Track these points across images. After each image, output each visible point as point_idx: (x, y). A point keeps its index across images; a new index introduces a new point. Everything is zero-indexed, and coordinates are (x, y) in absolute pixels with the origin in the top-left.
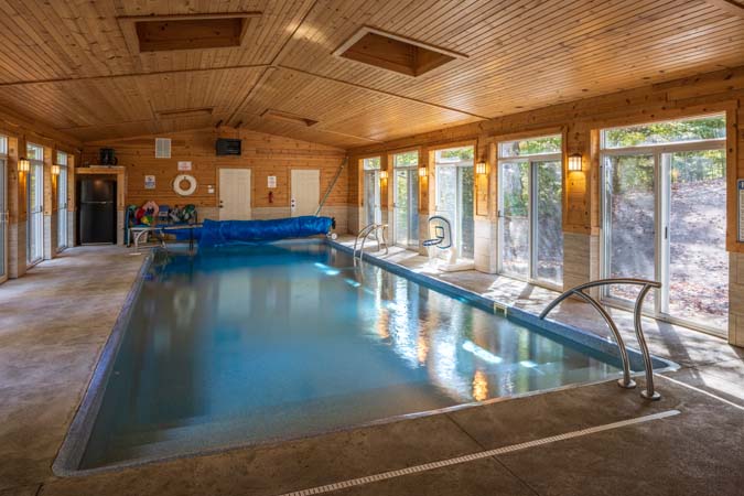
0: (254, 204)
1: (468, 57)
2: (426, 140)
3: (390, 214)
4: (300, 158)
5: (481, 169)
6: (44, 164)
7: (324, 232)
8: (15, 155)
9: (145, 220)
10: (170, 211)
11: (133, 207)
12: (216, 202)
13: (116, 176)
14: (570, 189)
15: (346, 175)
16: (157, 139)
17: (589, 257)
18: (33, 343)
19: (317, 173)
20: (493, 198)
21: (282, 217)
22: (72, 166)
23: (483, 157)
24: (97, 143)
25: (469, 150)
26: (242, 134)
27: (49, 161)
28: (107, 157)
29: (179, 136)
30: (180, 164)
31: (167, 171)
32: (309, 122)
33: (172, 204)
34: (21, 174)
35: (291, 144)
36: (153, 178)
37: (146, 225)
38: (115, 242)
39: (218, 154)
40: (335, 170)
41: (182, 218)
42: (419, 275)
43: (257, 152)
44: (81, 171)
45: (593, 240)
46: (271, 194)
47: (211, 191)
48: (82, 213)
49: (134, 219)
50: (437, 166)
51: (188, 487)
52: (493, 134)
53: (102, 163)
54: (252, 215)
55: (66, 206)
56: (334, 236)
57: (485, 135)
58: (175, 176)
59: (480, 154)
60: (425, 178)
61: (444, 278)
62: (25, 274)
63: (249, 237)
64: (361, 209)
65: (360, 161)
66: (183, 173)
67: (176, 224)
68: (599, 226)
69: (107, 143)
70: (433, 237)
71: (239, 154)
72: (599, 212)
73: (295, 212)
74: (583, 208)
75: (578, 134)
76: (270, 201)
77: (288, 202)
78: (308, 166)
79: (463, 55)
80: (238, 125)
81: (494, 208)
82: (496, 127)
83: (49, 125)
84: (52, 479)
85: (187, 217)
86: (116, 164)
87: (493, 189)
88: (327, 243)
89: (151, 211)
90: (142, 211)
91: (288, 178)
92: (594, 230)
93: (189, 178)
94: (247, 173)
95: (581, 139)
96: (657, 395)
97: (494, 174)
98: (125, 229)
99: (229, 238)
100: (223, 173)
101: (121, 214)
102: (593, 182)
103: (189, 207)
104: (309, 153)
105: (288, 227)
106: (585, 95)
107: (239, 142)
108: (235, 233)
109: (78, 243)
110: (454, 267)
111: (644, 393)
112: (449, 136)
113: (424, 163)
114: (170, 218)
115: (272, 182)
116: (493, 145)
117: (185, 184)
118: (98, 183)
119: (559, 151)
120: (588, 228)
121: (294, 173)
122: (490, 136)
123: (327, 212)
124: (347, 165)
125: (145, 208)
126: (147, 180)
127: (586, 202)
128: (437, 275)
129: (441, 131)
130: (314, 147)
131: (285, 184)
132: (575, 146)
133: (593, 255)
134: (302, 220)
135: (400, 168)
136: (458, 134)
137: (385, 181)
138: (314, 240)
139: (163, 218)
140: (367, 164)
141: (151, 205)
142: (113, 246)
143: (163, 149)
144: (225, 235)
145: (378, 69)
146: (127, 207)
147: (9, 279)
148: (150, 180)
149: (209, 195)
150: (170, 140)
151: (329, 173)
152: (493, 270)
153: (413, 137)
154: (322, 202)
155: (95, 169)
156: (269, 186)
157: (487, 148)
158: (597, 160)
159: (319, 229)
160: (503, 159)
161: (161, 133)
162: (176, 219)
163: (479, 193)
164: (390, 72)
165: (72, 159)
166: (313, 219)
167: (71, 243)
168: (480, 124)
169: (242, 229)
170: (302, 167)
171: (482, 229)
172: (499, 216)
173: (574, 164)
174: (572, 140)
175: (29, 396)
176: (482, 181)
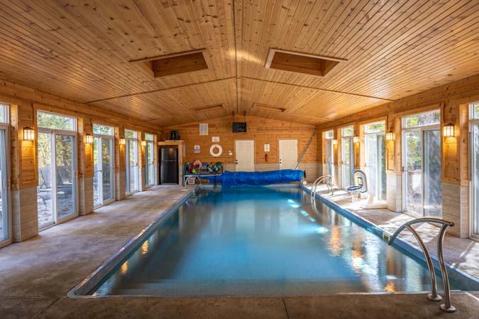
0: (256, 162)
1: (347, 60)
2: (357, 118)
3: (339, 168)
4: (285, 132)
5: (390, 137)
6: (138, 140)
7: (298, 180)
8: (117, 136)
9: (194, 171)
10: (208, 166)
11: (188, 163)
12: (233, 160)
13: (177, 146)
14: (447, 151)
15: (316, 143)
16: (200, 124)
17: (459, 203)
18: (103, 233)
19: (296, 142)
20: (399, 157)
21: (273, 170)
22: (156, 141)
23: (391, 129)
24: (169, 128)
25: (382, 123)
26: (247, 119)
27: (140, 138)
28: (174, 135)
29: (212, 122)
30: (213, 138)
31: (206, 142)
32: (283, 110)
33: (208, 161)
34: (121, 146)
35: (278, 124)
36: (199, 147)
37: (194, 174)
38: (178, 183)
39: (234, 132)
40: (308, 139)
41: (214, 170)
42: (344, 210)
43: (258, 129)
44: (160, 143)
45: (462, 190)
46: (266, 155)
47: (231, 154)
48: (162, 167)
49: (188, 170)
50: (366, 136)
51: (117, 312)
52: (397, 111)
53: (171, 139)
54: (255, 168)
55: (153, 163)
56: (305, 183)
57: (393, 112)
58: (211, 146)
59: (389, 127)
60: (358, 144)
61: (359, 214)
62: (124, 199)
63: (251, 182)
64: (324, 165)
65: (323, 133)
66: (215, 143)
67: (211, 173)
68: (469, 178)
69: (174, 128)
70: (357, 184)
71: (245, 131)
72: (469, 168)
73: (282, 167)
74: (455, 165)
75: (451, 108)
76: (266, 160)
77: (277, 161)
78: (290, 137)
79: (343, 59)
80: (245, 113)
81: (399, 165)
82: (399, 106)
83: (138, 119)
84: (65, 297)
85: (217, 169)
86: (179, 139)
87: (398, 151)
88: (300, 187)
89: (198, 166)
90: (192, 166)
91: (277, 146)
92: (463, 182)
93: (218, 146)
94: (252, 142)
95: (454, 112)
96: (453, 308)
97: (399, 140)
98: (183, 176)
99: (239, 182)
100: (238, 143)
101: (181, 168)
102: (463, 145)
103: (218, 164)
104: (290, 129)
105: (274, 176)
106: (451, 78)
107: (245, 124)
108: (242, 180)
109: (160, 183)
110: (370, 206)
111: (443, 306)
112: (370, 114)
113: (357, 133)
114: (208, 170)
115: (267, 148)
116: (397, 119)
117: (216, 150)
118: (171, 150)
119: (438, 123)
120: (459, 180)
121: (281, 142)
122: (395, 113)
123: (302, 167)
124: (316, 136)
125: (194, 164)
126: (195, 148)
127: (458, 160)
128: (356, 211)
129: (365, 111)
130: (294, 125)
131: (275, 149)
132: (449, 119)
133: (463, 201)
134: (284, 172)
135: (345, 138)
136: (376, 112)
137: (336, 146)
138: (292, 185)
139: (204, 170)
140: (327, 135)
141: (198, 162)
142: (177, 185)
143: (204, 130)
144: (236, 180)
145: (298, 74)
146: (184, 163)
147: (116, 201)
148: (197, 147)
149: (230, 157)
150: (207, 124)
151: (304, 142)
152: (398, 209)
153: (350, 116)
154: (299, 161)
155: (168, 142)
156: (265, 150)
157: (394, 121)
158: (466, 127)
159: (294, 178)
160: (405, 129)
161: (202, 121)
162: (211, 170)
163: (389, 154)
164: (307, 75)
165: (156, 137)
166: (291, 172)
167: (156, 183)
168: (388, 105)
169: (246, 177)
170: (286, 138)
171: (392, 180)
172: (403, 170)
173: (448, 131)
174: (447, 113)
175: (84, 258)
176: (391, 145)
